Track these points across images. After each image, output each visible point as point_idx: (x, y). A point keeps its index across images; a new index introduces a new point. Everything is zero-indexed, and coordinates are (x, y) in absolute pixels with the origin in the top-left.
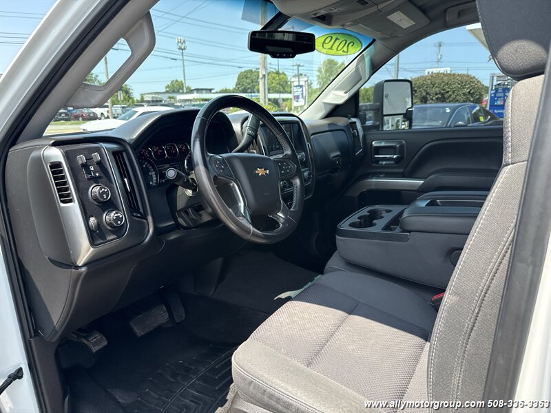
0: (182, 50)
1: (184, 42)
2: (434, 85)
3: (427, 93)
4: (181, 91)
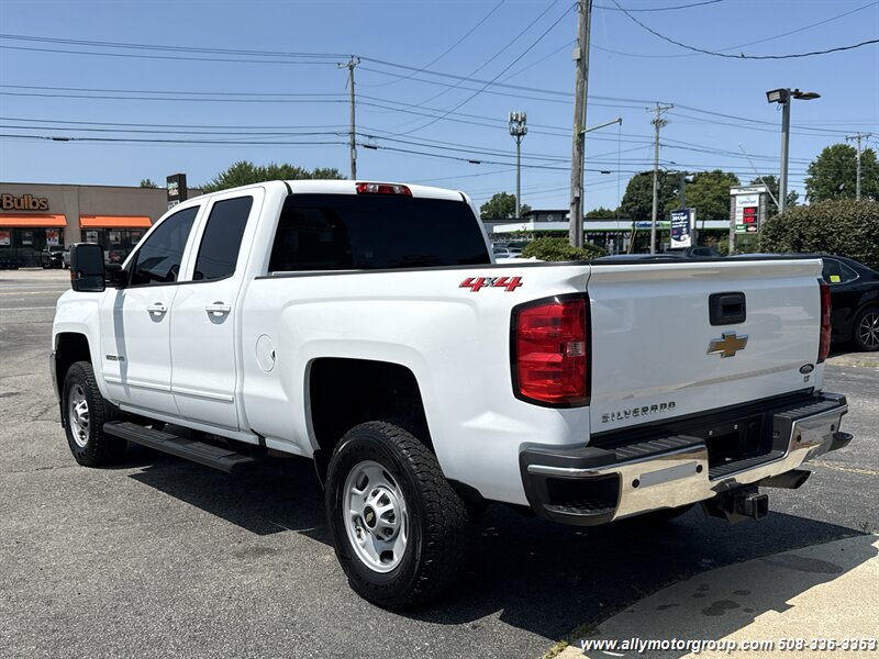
0: (519, 135)
1: (524, 119)
2: (811, 221)
3: (801, 236)
4: (510, 217)
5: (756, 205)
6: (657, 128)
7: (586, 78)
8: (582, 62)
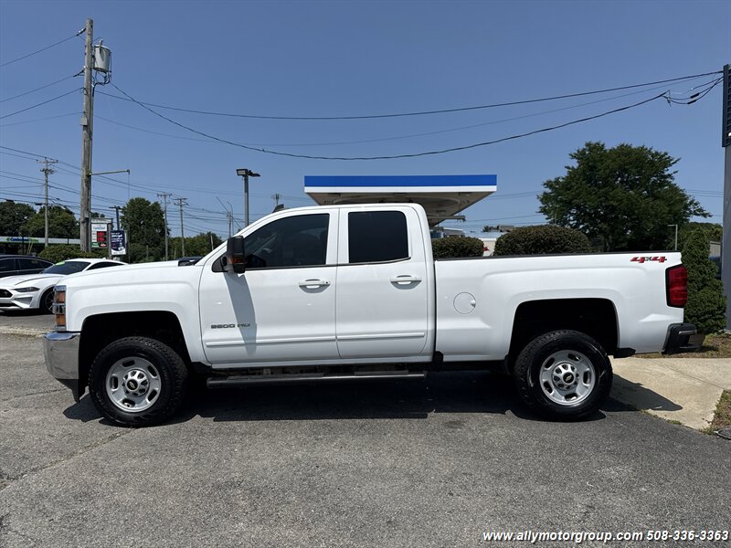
5: (105, 230)
6: (46, 175)
7: (91, 139)
8: (88, 128)
